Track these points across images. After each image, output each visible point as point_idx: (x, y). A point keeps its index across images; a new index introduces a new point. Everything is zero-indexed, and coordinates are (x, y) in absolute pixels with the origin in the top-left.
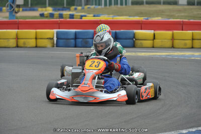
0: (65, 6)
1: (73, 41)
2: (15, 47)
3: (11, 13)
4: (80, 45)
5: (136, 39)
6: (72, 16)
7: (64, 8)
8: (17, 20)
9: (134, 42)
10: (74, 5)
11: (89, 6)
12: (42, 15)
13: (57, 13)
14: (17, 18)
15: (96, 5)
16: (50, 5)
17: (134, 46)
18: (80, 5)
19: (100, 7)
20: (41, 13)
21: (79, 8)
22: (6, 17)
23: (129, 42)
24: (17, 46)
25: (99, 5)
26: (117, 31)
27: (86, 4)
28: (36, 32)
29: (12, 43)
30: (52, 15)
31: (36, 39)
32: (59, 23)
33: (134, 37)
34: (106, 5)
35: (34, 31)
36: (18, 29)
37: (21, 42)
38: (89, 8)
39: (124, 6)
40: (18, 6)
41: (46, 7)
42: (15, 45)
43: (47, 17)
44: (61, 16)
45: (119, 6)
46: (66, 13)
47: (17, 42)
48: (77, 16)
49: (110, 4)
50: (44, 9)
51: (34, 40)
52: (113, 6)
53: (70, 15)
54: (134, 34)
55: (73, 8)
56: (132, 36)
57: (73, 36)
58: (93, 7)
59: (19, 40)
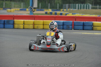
0: (58, 9)
1: (62, 26)
2: (33, 29)
3: (31, 11)
4: (65, 28)
5: (94, 26)
6: (61, 14)
7: (57, 9)
8: (34, 15)
9: (93, 27)
10: (62, 8)
11: (70, 9)
12: (46, 13)
13: (54, 12)
14: (34, 14)
15: (73, 8)
16: (50, 8)
17: (92, 29)
18: (66, 8)
19: (75, 10)
20: (46, 12)
21: (65, 10)
22: (28, 14)
23: (90, 27)
24: (34, 28)
25: (75, 9)
26: (84, 22)
27: (69, 8)
28: (43, 21)
29: (31, 26)
30: (51, 13)
31: (43, 25)
32: (55, 17)
33: (93, 25)
34: (78, 9)
35: (42, 21)
36: (34, 20)
37: (36, 26)
38: (70, 10)
39: (88, 9)
40: (35, 8)
41: (48, 9)
42: (33, 28)
43: (49, 14)
44: (56, 14)
45: (85, 9)
46: (58, 12)
47: (34, 26)
48: (64, 14)
49: (81, 8)
50: (47, 10)
51: (42, 25)
52: (82, 9)
53: (60, 13)
54: (93, 23)
55: (62, 10)
56: (91, 24)
57: (62, 24)
58: (72, 9)
59: (35, 25)
